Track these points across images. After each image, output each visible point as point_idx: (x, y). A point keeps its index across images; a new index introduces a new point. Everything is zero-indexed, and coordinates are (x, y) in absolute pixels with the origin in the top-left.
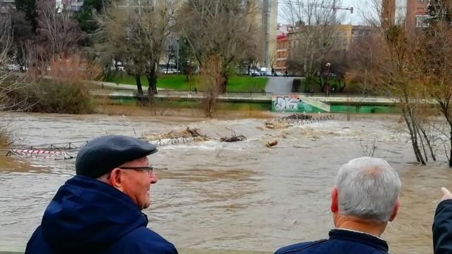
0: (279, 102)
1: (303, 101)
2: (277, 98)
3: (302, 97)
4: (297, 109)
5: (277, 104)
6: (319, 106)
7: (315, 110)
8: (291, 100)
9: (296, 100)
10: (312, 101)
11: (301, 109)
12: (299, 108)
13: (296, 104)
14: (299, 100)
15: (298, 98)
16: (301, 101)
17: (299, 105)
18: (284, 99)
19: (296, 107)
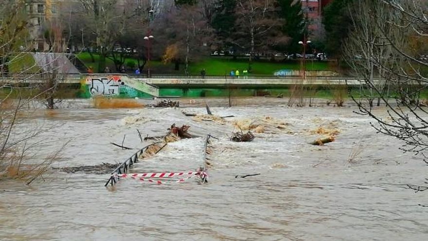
0: (95, 86)
1: (125, 84)
2: (93, 80)
3: (124, 78)
4: (118, 94)
5: (92, 88)
6: (145, 89)
7: (141, 94)
8: (112, 83)
9: (117, 83)
10: (137, 83)
11: (123, 94)
12: (121, 93)
13: (117, 87)
14: (121, 83)
15: (120, 81)
16: (123, 83)
17: (120, 89)
18: (102, 81)
19: (117, 92)
